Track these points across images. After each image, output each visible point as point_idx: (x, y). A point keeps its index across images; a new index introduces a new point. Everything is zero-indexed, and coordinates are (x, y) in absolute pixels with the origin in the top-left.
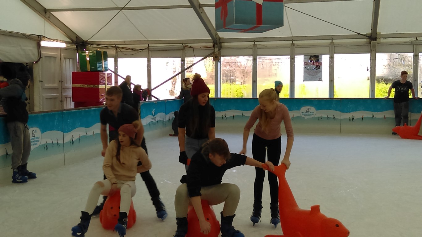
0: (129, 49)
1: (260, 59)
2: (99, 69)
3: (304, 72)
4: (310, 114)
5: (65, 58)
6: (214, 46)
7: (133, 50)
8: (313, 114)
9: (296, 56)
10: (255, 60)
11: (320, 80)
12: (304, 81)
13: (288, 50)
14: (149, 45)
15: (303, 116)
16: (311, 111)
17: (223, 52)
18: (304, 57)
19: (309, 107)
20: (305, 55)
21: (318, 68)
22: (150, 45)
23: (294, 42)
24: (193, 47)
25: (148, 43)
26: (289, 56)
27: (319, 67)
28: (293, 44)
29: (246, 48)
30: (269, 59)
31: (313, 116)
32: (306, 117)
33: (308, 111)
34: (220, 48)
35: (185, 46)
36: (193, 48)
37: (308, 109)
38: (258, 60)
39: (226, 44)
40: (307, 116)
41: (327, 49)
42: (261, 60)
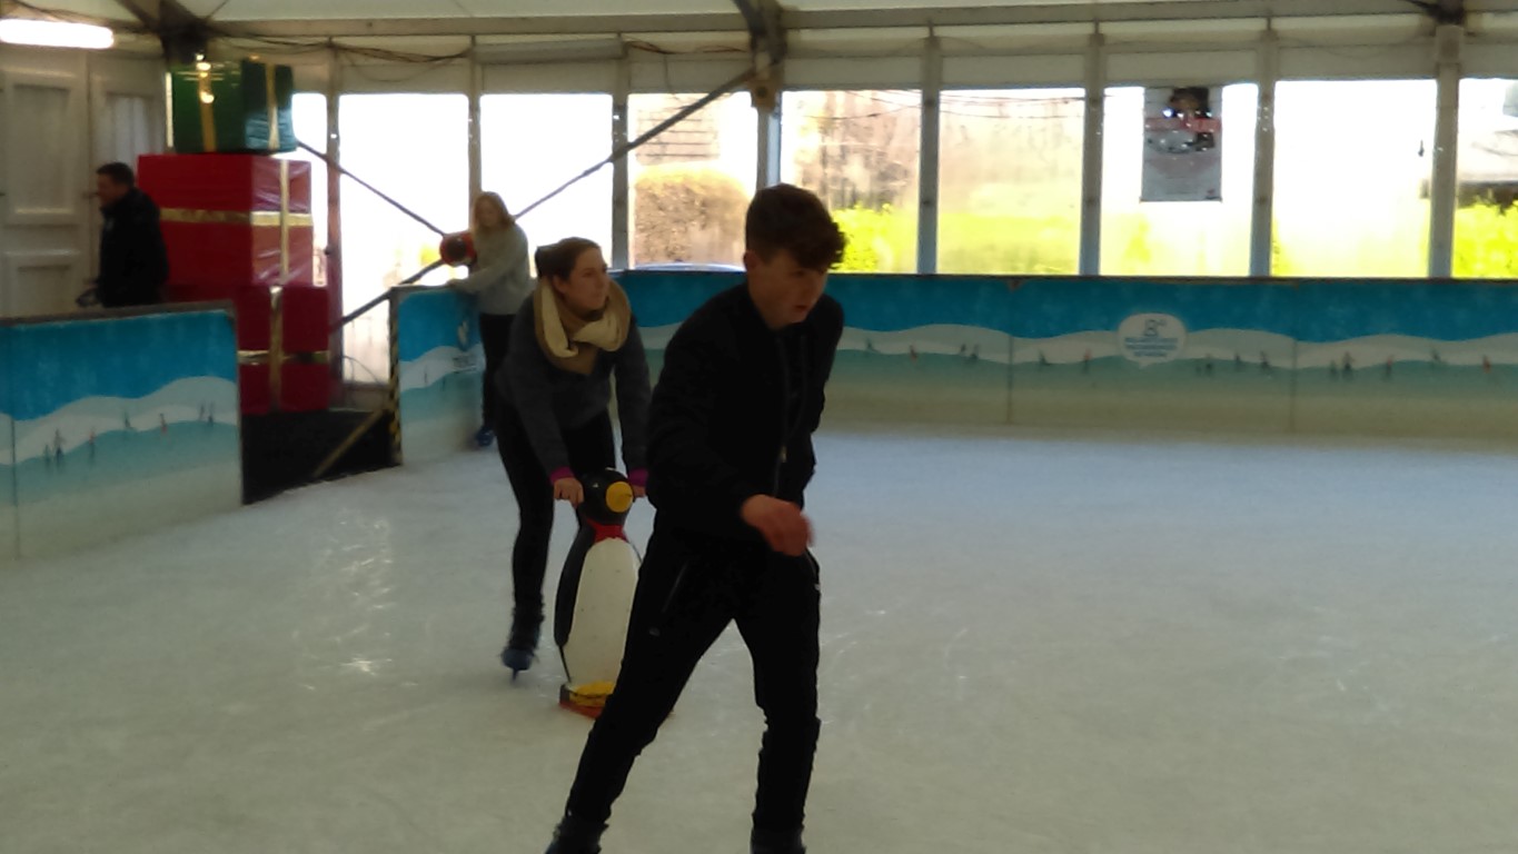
0: (388, 55)
1: (954, 103)
2: (254, 143)
3: (1148, 161)
4: (1162, 347)
5: (112, 96)
6: (753, 45)
7: (408, 59)
8: (1172, 348)
9: (1108, 91)
10: (930, 107)
11: (1213, 195)
12: (1143, 199)
13: (1076, 65)
14: (473, 38)
15: (1129, 355)
16: (1164, 332)
17: (791, 67)
18: (1146, 94)
19: (1157, 317)
20: (1151, 86)
21: (1205, 143)
22: (480, 39)
23: (1106, 28)
24: (663, 49)
25: (472, 28)
26: (1081, 92)
27: (1207, 140)
28: (1098, 39)
29: (894, 53)
30: (991, 104)
31: (1172, 356)
32: (1145, 362)
33: (1151, 332)
34: (781, 52)
35: (628, 46)
36: (664, 53)
37: (1151, 325)
38: (943, 107)
39: (807, 36)
40: (1150, 355)
41: (1248, 60)
42: (955, 108)
